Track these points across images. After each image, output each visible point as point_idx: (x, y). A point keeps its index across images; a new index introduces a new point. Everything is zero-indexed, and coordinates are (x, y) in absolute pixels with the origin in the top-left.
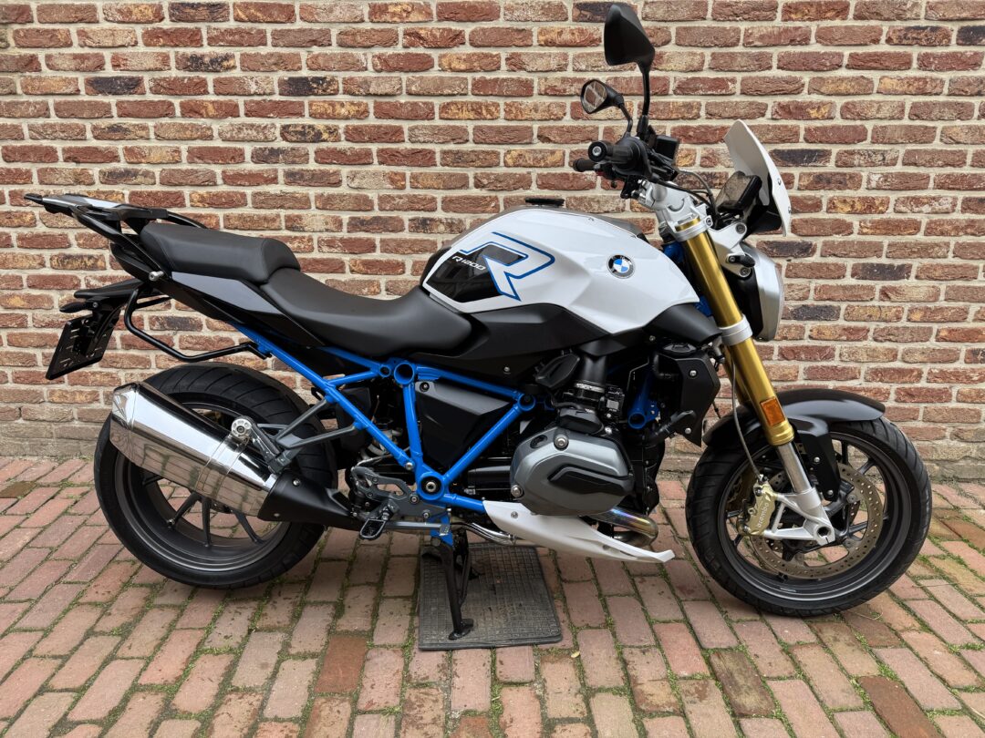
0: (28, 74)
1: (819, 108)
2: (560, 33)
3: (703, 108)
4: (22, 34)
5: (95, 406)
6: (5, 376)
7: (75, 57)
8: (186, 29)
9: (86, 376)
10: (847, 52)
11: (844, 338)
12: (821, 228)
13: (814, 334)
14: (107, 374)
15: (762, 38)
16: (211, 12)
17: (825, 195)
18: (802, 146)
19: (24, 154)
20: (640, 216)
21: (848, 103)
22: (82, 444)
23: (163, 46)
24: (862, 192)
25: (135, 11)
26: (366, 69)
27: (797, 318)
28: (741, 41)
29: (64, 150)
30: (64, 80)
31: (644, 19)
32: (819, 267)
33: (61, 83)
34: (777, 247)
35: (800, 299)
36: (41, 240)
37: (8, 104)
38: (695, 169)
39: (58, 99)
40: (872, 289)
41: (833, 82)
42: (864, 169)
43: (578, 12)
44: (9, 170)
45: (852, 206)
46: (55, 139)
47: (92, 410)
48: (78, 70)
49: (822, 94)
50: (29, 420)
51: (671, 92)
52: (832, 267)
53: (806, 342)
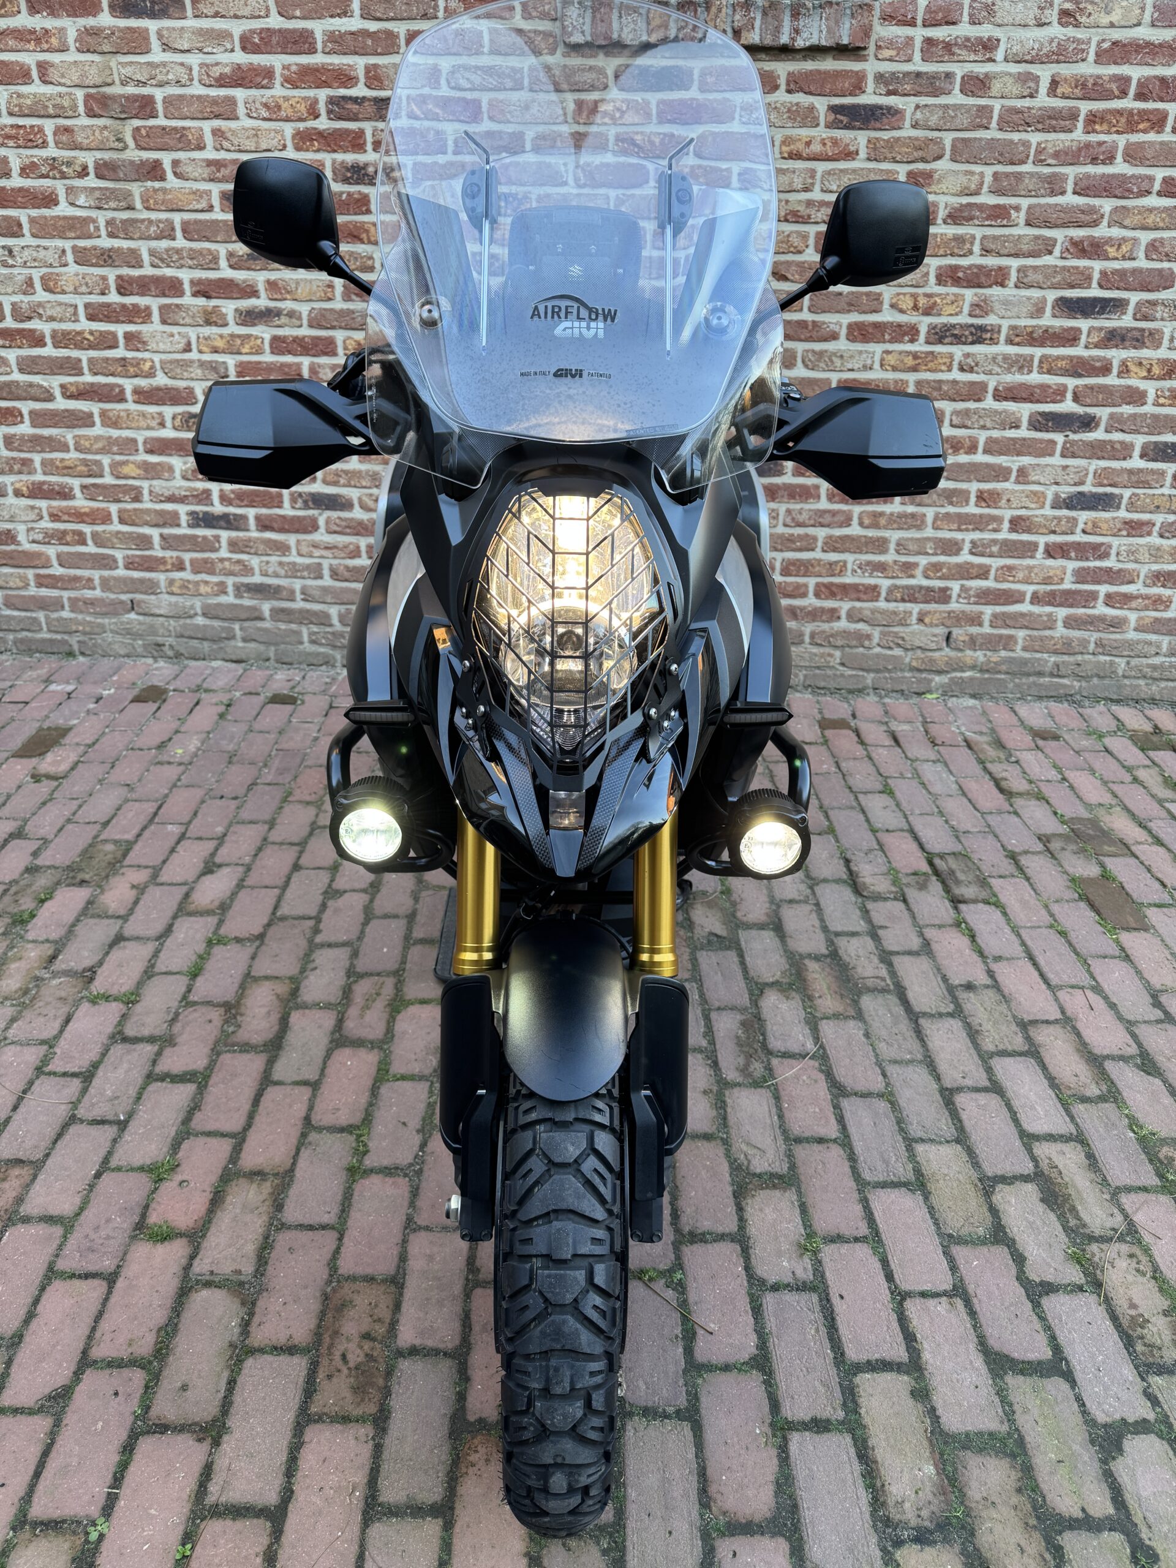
0: (149, 184)
1: (1120, 245)
2: (808, 144)
3: (977, 242)
4: (143, 132)
5: (223, 599)
6: (115, 561)
7: (210, 163)
8: (347, 132)
9: (212, 562)
10: (1159, 174)
11: (1124, 533)
12: (1108, 396)
13: (1089, 528)
14: (239, 562)
15: (1056, 155)
16: (379, 109)
17: (1116, 355)
18: (1095, 292)
19: (144, 286)
20: (891, 376)
21: (1155, 240)
22: (206, 644)
23: (318, 151)
24: (1163, 353)
25: (285, 105)
26: (565, 183)
27: (1070, 507)
28: (1031, 158)
29: (192, 282)
30: (194, 193)
31: (913, 127)
32: (1104, 442)
33: (192, 197)
34: (1053, 419)
35: (1075, 484)
36: (161, 394)
37: (123, 222)
38: (964, 319)
39: (187, 216)
40: (1163, 473)
41: (1140, 213)
42: (1168, 324)
43: (832, 117)
44: (124, 306)
45: (1149, 371)
46: (182, 266)
47: (219, 605)
48: (212, 180)
49: (1125, 227)
50: (145, 614)
51: (939, 221)
52: (1118, 446)
53: (1078, 537)
